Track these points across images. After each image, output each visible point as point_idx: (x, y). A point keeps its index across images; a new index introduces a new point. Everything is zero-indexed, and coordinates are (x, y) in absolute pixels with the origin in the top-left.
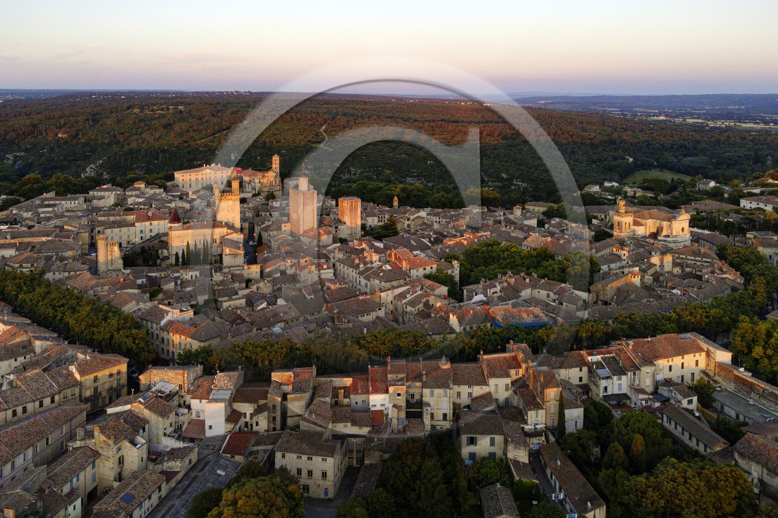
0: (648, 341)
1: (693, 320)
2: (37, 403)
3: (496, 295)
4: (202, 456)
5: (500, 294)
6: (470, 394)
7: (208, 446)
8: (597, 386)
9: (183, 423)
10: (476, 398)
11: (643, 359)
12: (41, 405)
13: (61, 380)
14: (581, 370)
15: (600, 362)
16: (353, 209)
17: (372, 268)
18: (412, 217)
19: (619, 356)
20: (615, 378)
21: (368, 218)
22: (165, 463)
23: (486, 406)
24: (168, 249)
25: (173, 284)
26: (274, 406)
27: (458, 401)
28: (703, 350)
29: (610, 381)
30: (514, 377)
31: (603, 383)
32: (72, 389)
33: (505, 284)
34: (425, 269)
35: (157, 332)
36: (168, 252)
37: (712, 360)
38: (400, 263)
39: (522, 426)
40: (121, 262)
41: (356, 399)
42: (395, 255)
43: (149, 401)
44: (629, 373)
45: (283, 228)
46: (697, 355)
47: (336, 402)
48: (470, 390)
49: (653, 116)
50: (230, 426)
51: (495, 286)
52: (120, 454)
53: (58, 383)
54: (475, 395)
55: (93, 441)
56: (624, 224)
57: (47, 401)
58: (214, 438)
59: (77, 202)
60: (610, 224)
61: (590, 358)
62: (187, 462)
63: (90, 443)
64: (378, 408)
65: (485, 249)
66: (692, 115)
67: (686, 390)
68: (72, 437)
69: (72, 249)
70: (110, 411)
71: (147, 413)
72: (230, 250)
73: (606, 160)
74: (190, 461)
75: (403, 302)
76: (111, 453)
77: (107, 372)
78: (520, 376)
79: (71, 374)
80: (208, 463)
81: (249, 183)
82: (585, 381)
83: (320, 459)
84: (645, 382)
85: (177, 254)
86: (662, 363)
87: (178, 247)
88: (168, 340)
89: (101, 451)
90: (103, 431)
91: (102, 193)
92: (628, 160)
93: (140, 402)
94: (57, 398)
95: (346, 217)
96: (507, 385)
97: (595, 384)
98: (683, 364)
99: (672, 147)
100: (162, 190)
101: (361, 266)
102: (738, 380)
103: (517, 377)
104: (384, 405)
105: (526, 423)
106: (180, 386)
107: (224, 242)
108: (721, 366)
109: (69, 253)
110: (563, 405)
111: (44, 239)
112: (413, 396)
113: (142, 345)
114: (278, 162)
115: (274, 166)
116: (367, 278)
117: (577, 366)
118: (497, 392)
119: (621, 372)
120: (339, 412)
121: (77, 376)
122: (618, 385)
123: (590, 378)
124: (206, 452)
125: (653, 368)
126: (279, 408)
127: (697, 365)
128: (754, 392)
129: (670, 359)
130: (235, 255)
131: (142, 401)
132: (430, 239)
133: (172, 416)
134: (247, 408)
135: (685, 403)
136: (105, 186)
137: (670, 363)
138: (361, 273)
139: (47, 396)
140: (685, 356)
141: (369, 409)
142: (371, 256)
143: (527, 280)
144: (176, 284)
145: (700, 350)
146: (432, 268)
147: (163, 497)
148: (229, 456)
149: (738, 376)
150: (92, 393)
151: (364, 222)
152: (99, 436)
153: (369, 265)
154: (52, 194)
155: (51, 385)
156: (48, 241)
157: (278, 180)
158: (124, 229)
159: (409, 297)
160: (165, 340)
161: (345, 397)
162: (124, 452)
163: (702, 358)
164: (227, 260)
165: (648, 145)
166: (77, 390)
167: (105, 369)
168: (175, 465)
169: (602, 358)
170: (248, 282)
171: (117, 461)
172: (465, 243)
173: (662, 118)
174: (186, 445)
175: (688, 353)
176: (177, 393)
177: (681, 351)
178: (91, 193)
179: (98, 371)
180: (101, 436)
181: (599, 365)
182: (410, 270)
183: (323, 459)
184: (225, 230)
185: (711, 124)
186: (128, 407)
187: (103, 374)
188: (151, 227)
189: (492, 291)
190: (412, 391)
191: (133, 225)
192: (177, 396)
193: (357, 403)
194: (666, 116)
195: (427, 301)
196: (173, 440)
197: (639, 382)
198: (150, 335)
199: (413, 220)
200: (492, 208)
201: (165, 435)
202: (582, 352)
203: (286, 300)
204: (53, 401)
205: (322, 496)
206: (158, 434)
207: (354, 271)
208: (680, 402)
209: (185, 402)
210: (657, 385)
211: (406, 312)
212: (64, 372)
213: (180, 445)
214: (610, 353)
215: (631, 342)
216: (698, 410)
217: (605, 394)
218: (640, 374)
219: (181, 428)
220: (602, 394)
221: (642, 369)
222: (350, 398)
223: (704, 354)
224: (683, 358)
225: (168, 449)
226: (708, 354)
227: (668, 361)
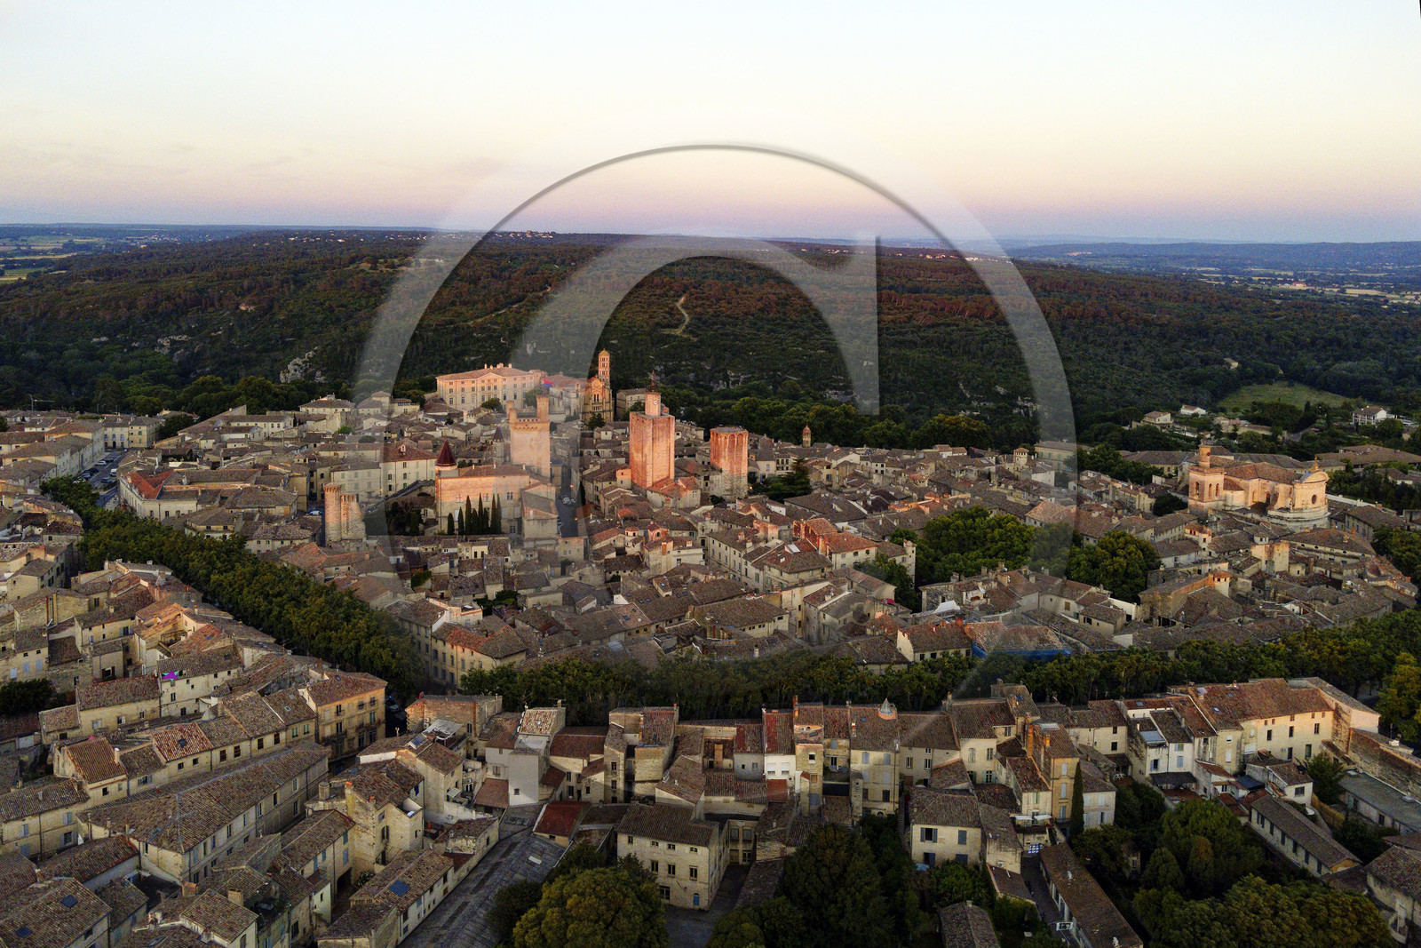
0: (1233, 689)
2: (255, 743)
3: (977, 602)
4: (506, 835)
5: (984, 601)
6: (928, 763)
7: (514, 819)
8: (1142, 758)
9: (475, 783)
10: (938, 769)
11: (1221, 717)
12: (261, 744)
13: (287, 709)
14: (1115, 732)
15: (1149, 720)
16: (734, 447)
17: (767, 549)
18: (834, 463)
19: (1181, 712)
20: (1172, 746)
21: (760, 463)
22: (450, 842)
23: (955, 783)
24: (435, 507)
25: (446, 566)
26: (614, 765)
27: (908, 772)
28: (1329, 708)
29: (1165, 751)
30: (1003, 739)
31: (1152, 754)
32: (306, 723)
33: (994, 585)
34: (856, 554)
35: (428, 641)
36: (436, 513)
37: (1344, 724)
38: (813, 542)
39: (1012, 815)
40: (362, 526)
41: (743, 761)
42: (806, 528)
43: (423, 747)
44: (1197, 740)
45: (619, 478)
46: (1318, 715)
47: (710, 764)
48: (928, 756)
49: (1283, 282)
50: (547, 792)
51: (977, 588)
52: (383, 825)
53: (283, 714)
54: (935, 764)
55: (344, 802)
56: (1207, 486)
57: (269, 741)
58: (522, 808)
59: (282, 424)
60: (1182, 485)
61: (1131, 712)
62: (483, 843)
63: (339, 804)
64: (778, 776)
65: (960, 522)
66: (1357, 282)
67: (1294, 771)
68: (311, 795)
69: (283, 504)
70: (365, 759)
71: (420, 766)
72: (535, 513)
73: (1187, 364)
74: (488, 838)
75: (820, 608)
76: (371, 821)
77: (355, 700)
78: (1013, 737)
79: (302, 702)
80: (514, 845)
81: (560, 398)
82: (1121, 749)
83: (687, 848)
84: (1223, 754)
85: (450, 517)
86: (1255, 726)
87: (451, 504)
88: (444, 654)
89: (355, 818)
90: (357, 788)
91: (321, 411)
92: (1229, 365)
93: (409, 747)
94: (283, 736)
95: (722, 461)
96: (990, 751)
97: (1138, 756)
98: (1291, 729)
99: (1313, 343)
100: (418, 407)
101: (749, 544)
102: (1388, 760)
103: (1008, 738)
104: (788, 772)
105: (1019, 811)
106: (470, 727)
107: (523, 498)
108: (1359, 737)
109: (279, 510)
110: (1080, 786)
111: (239, 486)
112: (834, 761)
113: (406, 660)
114: (607, 362)
115: (601, 370)
116: (760, 566)
117: (1109, 725)
118: (973, 761)
119: (1183, 737)
120: (715, 778)
121: (312, 704)
122: (1178, 758)
123: (1129, 744)
124: (511, 829)
125: (1238, 734)
126: (621, 768)
127: (1317, 730)
128: (1415, 782)
129: (1270, 720)
130: (543, 521)
131: (413, 746)
132: (865, 503)
133: (459, 771)
134: (574, 765)
135: (1290, 792)
136: (325, 399)
137: (1270, 727)
138: (748, 557)
139: (269, 733)
140: (1297, 717)
141: (764, 777)
142: (766, 529)
143: (1032, 580)
144: (452, 565)
145: (1324, 707)
146: (868, 552)
147: (449, 890)
148: (547, 836)
149: (1387, 753)
150: (335, 731)
151: (752, 469)
152: (351, 795)
153: (762, 545)
154: (241, 411)
155: (273, 716)
156: (246, 488)
157: (608, 393)
158: (362, 473)
159: (830, 600)
160: (440, 655)
161: (725, 756)
162: (389, 821)
163: (1326, 720)
164: (530, 528)
165: (1269, 339)
166: (312, 726)
167: (352, 695)
168: (466, 845)
169: (1152, 713)
170: (565, 565)
171: (379, 835)
172: (927, 510)
173: (1299, 286)
174: (480, 816)
175: (1301, 711)
176: (464, 737)
177: (1291, 707)
178: (303, 409)
179: (342, 697)
180: (355, 795)
181: (1147, 725)
182: (831, 554)
183: (692, 849)
184: (525, 480)
185: (1394, 298)
186: (392, 755)
187: (349, 704)
188: (406, 471)
189: (970, 595)
190: (833, 753)
191: (376, 466)
192: (464, 741)
193: (743, 766)
194: (1307, 283)
195: (860, 608)
196: (461, 808)
197: (1214, 752)
198: (417, 646)
199: (837, 468)
200: (976, 450)
201: (448, 799)
202: (1118, 702)
203: (627, 597)
204: (277, 741)
205: (691, 905)
206: (437, 799)
207: (737, 552)
208: (1281, 791)
209: (476, 751)
210: (1244, 761)
211: (824, 625)
212: (292, 697)
213: (472, 815)
214: (1165, 705)
215: (1203, 690)
216: (1313, 805)
217: (1154, 772)
218: (1215, 742)
219: (471, 790)
220: (1148, 771)
221: (1219, 733)
222: (732, 758)
223: (1329, 715)
224: (1292, 719)
225: (454, 822)
226: (1338, 714)
227: (1266, 723)
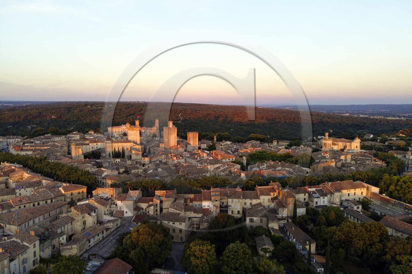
0: (338, 183)
1: (361, 177)
2: (45, 202)
3: (264, 168)
4: (123, 224)
5: (266, 168)
6: (251, 204)
7: (126, 220)
8: (312, 201)
9: (114, 211)
10: (254, 205)
11: (335, 190)
12: (46, 202)
13: (55, 193)
14: (305, 195)
15: (315, 192)
16: (194, 137)
17: (204, 159)
19: (324, 189)
20: (322, 198)
22: (105, 224)
23: (259, 207)
24: (105, 153)
25: (108, 164)
26: (156, 204)
27: (245, 207)
28: (365, 187)
29: (319, 199)
30: (273, 197)
31: (316, 200)
32: (61, 197)
33: (269, 165)
34: (229, 159)
35: (101, 180)
37: (369, 191)
38: (217, 157)
39: (276, 215)
41: (196, 203)
42: (215, 153)
43: (97, 199)
44: (328, 195)
45: (161, 146)
46: (362, 189)
47: (186, 205)
48: (251, 201)
49: (343, 114)
50: (136, 212)
51: (264, 165)
52: (84, 219)
53: (54, 194)
54: (253, 204)
55: (71, 213)
57: (49, 201)
58: (128, 217)
59: (61, 138)
60: (320, 146)
61: (309, 189)
62: (116, 225)
64: (206, 207)
67: (356, 203)
68: (61, 213)
69: (59, 152)
70: (78, 204)
71: (96, 204)
72: (135, 152)
74: (117, 224)
75: (219, 170)
77: (77, 191)
78: (275, 196)
79: (60, 191)
80: (125, 226)
81: (144, 133)
82: (307, 200)
83: (178, 223)
84: (336, 200)
85: (109, 154)
86: (345, 192)
87: (110, 151)
88: (106, 183)
89: (75, 218)
90: (75, 209)
91: (73, 136)
93: (93, 199)
94: (53, 200)
95: (191, 141)
96: (269, 199)
97: (311, 201)
98: (355, 193)
101: (198, 158)
102: (382, 199)
103: (274, 196)
104: (209, 206)
105: (278, 214)
106: (112, 196)
107: (132, 149)
108: (374, 194)
110: (296, 207)
111: (46, 148)
112: (223, 203)
114: (158, 122)
115: (156, 125)
116: (201, 164)
117: (303, 193)
118: (264, 203)
119: (324, 195)
120: (187, 208)
121: (63, 192)
122: (323, 201)
123: (309, 198)
124: (125, 222)
125: (340, 193)
126: (159, 205)
127: (362, 194)
128: (390, 204)
129: (349, 190)
130: (137, 154)
131: (94, 199)
133: (108, 206)
134: (144, 206)
135: (355, 208)
136: (75, 133)
137: (349, 192)
138: (198, 161)
139: (49, 199)
140: (356, 189)
141: (202, 207)
142: (203, 155)
143: (280, 164)
146: (233, 159)
147: (104, 237)
148: (135, 223)
149: (382, 197)
150: (71, 200)
152: (73, 211)
153: (202, 158)
154: (49, 135)
155: (51, 195)
156: (48, 148)
159: (222, 168)
161: (190, 202)
162: (86, 219)
163: (364, 191)
164: (133, 156)
166: (63, 198)
167: (76, 189)
168: (110, 225)
169: (315, 190)
170: (144, 165)
173: (347, 115)
174: (115, 218)
175: (358, 188)
176: (110, 198)
177: (355, 187)
178: (68, 135)
179: (73, 190)
180: (75, 210)
181: (314, 192)
182: (222, 159)
183: (180, 223)
184: (132, 144)
186: (87, 202)
187: (75, 192)
188: (97, 146)
189: (262, 167)
190: (223, 201)
191: (88, 144)
192: (110, 200)
193: (196, 205)
195: (230, 170)
196: (109, 217)
197: (333, 199)
199: (224, 145)
200: (262, 143)
201: (105, 214)
202: (306, 187)
204: (52, 202)
205: (180, 241)
206: (101, 214)
207: (195, 161)
208: (353, 208)
209: (114, 203)
210: (342, 202)
211: (220, 175)
212: (57, 190)
213: (112, 218)
214: (319, 187)
215: (330, 183)
216: (362, 211)
217: (316, 205)
218: (334, 196)
219: (112, 213)
220: (315, 205)
221: (335, 193)
222: (193, 203)
223: (365, 189)
224: (355, 190)
225: (107, 221)
226: (368, 189)
227: (348, 191)
